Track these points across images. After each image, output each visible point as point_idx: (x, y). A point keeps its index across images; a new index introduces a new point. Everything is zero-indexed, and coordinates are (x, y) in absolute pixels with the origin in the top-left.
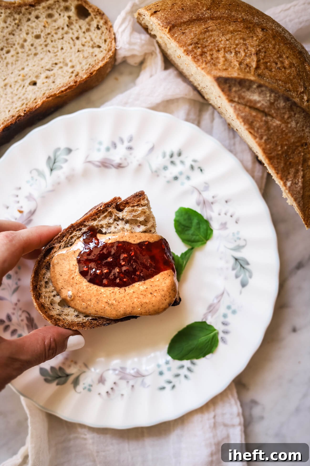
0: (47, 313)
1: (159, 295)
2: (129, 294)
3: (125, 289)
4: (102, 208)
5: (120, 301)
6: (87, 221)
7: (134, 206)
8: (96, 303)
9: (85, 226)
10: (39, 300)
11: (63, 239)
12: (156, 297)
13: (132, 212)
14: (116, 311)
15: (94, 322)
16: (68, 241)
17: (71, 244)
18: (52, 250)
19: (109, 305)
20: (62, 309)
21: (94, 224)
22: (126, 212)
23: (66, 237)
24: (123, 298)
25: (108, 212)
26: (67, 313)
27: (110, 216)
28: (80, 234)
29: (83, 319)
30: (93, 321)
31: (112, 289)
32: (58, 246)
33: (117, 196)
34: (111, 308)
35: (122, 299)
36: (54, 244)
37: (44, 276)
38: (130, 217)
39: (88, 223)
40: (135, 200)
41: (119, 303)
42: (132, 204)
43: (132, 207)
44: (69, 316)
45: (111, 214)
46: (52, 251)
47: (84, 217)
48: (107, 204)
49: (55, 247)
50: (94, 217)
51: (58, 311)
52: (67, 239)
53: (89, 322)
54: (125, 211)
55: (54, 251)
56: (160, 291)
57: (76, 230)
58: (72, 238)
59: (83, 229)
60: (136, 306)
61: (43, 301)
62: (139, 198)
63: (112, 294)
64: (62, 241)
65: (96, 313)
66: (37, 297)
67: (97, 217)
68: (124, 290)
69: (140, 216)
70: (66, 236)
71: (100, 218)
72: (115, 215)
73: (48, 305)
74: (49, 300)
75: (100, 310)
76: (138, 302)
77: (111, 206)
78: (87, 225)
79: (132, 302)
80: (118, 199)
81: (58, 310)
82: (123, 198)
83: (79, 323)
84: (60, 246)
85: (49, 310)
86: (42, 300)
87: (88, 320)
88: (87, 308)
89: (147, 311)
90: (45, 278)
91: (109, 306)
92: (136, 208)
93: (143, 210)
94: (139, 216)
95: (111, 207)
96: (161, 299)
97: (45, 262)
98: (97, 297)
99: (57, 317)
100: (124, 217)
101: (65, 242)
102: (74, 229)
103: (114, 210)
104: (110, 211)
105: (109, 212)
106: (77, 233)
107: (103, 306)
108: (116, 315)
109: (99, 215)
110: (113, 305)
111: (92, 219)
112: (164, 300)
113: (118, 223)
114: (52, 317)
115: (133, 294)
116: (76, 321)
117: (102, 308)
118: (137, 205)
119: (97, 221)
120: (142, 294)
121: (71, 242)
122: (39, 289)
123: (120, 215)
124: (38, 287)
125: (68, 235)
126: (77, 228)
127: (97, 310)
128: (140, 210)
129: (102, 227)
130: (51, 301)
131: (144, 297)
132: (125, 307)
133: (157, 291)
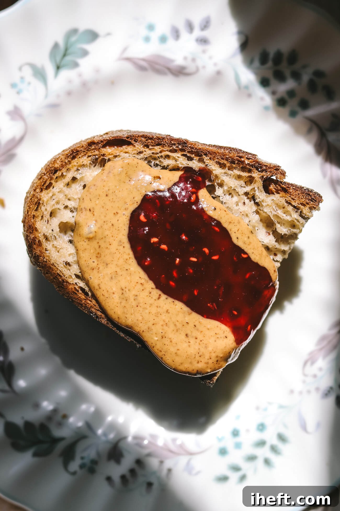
0: (34, 218)
1: (197, 348)
2: (160, 307)
3: (160, 295)
4: (247, 162)
5: (141, 305)
6: (210, 159)
7: (290, 204)
8: (110, 276)
9: (201, 160)
10: (41, 191)
11: (154, 146)
12: (189, 346)
13: (280, 208)
14: (124, 313)
15: (80, 295)
16: (158, 155)
17: (157, 164)
18: (124, 145)
19: (122, 296)
20: (57, 235)
21: (215, 170)
22: (273, 200)
23: (162, 149)
24: (148, 306)
25: (250, 174)
26: (58, 247)
27: (245, 182)
28: (183, 164)
29: (71, 276)
30: (80, 292)
31: (144, 279)
32: (138, 148)
33: (283, 167)
34: (121, 303)
35: (145, 306)
36: (136, 142)
37: (79, 168)
38: (271, 212)
39: (208, 161)
40: (299, 198)
41: (137, 306)
42: (290, 199)
43: (287, 202)
44: (57, 253)
45: (251, 180)
46: (124, 147)
47: (211, 148)
48: (260, 164)
49: (135, 146)
50: (226, 162)
51: (50, 231)
52: (161, 152)
53: (75, 288)
54: (272, 197)
55: (127, 150)
56: (201, 343)
57: (185, 153)
58: (168, 157)
59: (194, 161)
60: (154, 331)
61: (45, 199)
62: (308, 201)
63: (139, 286)
64: (150, 147)
65: (97, 287)
66: (43, 185)
67: (229, 167)
68: (157, 296)
69: (284, 224)
70: (163, 147)
71: (230, 172)
72: (254, 188)
73: (46, 210)
74: (54, 205)
75: (105, 291)
76: (163, 329)
77: (262, 171)
78: (204, 163)
79: (154, 322)
80: (281, 174)
81: (52, 230)
82: (288, 179)
83: (60, 275)
84: (141, 153)
85: (41, 218)
86: (45, 195)
87: (76, 283)
88: (93, 269)
89: (162, 351)
90: (80, 172)
91: (119, 297)
92: (290, 208)
93: (296, 221)
94: (282, 222)
95: (260, 173)
96: (194, 356)
97: (99, 151)
98: (118, 270)
99: (41, 239)
100: (264, 204)
101: (153, 153)
102: (182, 150)
103: (260, 180)
104: (253, 178)
105: (250, 177)
106: (181, 159)
107: (114, 289)
108: (119, 318)
109: (234, 166)
110: (126, 300)
111: (219, 162)
112: (197, 361)
113: (247, 201)
114: (34, 231)
115: (164, 312)
116: (59, 268)
117: (110, 290)
118: (294, 207)
119: (223, 171)
120: (175, 325)
121: (160, 161)
122: (57, 178)
123: (261, 195)
124: (59, 174)
125: (166, 148)
126: (189, 152)
127: (103, 286)
128: (293, 216)
129: (221, 185)
130: (55, 209)
131: (175, 330)
132: (140, 318)
133: (196, 340)
